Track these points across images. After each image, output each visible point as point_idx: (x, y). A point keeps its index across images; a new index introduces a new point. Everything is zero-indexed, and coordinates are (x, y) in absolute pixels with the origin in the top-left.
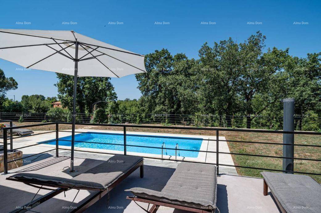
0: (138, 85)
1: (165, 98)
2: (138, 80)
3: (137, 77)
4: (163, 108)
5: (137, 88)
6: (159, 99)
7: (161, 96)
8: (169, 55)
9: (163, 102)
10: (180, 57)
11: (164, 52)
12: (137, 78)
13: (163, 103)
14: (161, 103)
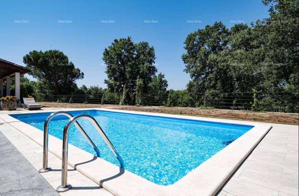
0: (185, 68)
1: (216, 80)
2: (185, 63)
3: (184, 58)
4: (213, 92)
5: (184, 71)
6: (208, 82)
7: (211, 78)
8: (224, 28)
9: (214, 85)
10: (238, 28)
11: (218, 26)
12: (184, 60)
13: (214, 87)
14: (212, 87)
